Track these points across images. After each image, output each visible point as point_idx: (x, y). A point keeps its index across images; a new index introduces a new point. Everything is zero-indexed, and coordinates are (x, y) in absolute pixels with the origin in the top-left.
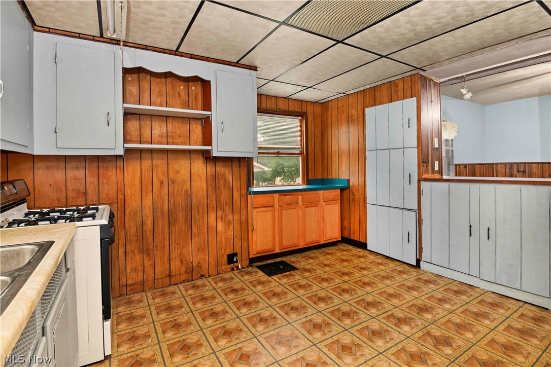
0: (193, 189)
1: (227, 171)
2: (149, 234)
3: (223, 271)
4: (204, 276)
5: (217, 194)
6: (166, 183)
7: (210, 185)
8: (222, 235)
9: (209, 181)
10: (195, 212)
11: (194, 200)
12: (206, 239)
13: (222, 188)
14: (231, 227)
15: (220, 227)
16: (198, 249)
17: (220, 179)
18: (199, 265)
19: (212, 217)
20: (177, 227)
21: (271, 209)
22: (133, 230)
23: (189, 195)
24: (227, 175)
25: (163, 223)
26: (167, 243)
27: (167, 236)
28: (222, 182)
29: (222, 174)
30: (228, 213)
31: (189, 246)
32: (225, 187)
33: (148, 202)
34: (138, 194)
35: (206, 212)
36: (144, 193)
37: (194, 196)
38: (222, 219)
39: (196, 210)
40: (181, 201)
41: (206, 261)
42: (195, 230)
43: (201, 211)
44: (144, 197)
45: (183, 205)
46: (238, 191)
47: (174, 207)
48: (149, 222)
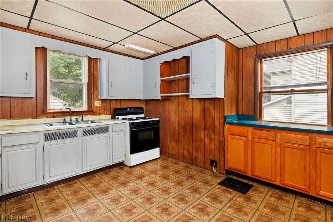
0: (194, 116)
1: (211, 107)
2: (177, 134)
3: (208, 168)
4: (198, 165)
5: (205, 121)
6: (183, 111)
7: (201, 115)
8: (207, 146)
9: (201, 112)
10: (194, 129)
11: (194, 122)
12: (199, 145)
13: (208, 117)
14: (213, 143)
15: (207, 140)
16: (195, 149)
17: (207, 111)
18: (196, 158)
19: (202, 133)
20: (187, 134)
21: (244, 138)
22: (172, 131)
23: (192, 119)
24: (211, 109)
25: (182, 130)
26: (183, 141)
27: (183, 137)
28: (208, 113)
29: (208, 108)
30: (211, 133)
31: (191, 146)
32: (209, 117)
33: (177, 120)
34: (174, 115)
35: (199, 130)
36: (176, 115)
37: (194, 119)
38: (207, 136)
39: (195, 128)
40: (189, 122)
41: (199, 157)
42: (194, 138)
43: (197, 128)
44: (176, 117)
45: (189, 124)
46: (218, 121)
47: (186, 124)
48: (177, 129)
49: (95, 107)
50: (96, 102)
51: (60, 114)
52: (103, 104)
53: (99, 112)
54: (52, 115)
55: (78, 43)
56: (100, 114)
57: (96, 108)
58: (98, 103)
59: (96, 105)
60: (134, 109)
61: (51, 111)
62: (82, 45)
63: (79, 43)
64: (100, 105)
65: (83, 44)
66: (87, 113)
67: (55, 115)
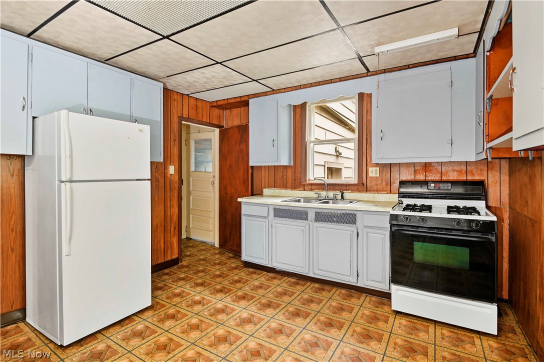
49: (368, 177)
50: (370, 169)
51: (318, 187)
52: (384, 174)
53: (376, 187)
54: (310, 187)
55: (326, 82)
56: (377, 191)
57: (371, 181)
58: (374, 172)
59: (371, 175)
60: (450, 185)
61: (311, 182)
62: (332, 83)
63: (328, 82)
64: (378, 176)
65: (333, 81)
66: (356, 187)
67: (313, 187)
